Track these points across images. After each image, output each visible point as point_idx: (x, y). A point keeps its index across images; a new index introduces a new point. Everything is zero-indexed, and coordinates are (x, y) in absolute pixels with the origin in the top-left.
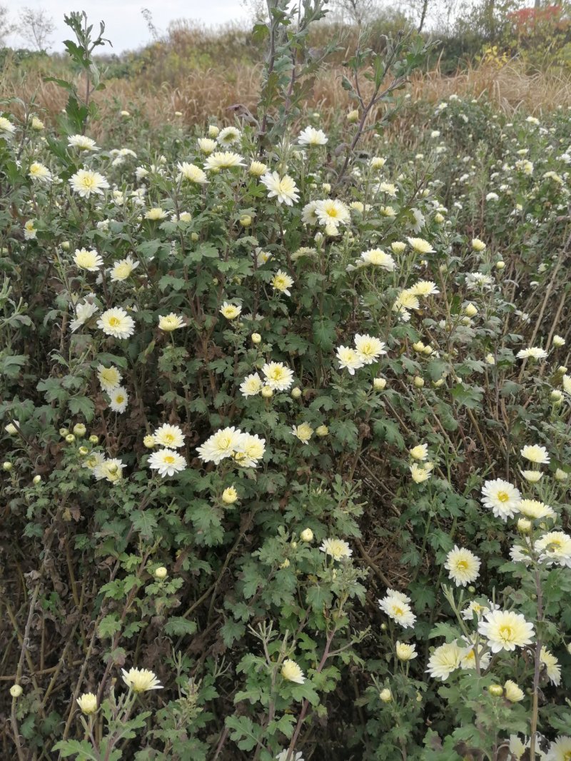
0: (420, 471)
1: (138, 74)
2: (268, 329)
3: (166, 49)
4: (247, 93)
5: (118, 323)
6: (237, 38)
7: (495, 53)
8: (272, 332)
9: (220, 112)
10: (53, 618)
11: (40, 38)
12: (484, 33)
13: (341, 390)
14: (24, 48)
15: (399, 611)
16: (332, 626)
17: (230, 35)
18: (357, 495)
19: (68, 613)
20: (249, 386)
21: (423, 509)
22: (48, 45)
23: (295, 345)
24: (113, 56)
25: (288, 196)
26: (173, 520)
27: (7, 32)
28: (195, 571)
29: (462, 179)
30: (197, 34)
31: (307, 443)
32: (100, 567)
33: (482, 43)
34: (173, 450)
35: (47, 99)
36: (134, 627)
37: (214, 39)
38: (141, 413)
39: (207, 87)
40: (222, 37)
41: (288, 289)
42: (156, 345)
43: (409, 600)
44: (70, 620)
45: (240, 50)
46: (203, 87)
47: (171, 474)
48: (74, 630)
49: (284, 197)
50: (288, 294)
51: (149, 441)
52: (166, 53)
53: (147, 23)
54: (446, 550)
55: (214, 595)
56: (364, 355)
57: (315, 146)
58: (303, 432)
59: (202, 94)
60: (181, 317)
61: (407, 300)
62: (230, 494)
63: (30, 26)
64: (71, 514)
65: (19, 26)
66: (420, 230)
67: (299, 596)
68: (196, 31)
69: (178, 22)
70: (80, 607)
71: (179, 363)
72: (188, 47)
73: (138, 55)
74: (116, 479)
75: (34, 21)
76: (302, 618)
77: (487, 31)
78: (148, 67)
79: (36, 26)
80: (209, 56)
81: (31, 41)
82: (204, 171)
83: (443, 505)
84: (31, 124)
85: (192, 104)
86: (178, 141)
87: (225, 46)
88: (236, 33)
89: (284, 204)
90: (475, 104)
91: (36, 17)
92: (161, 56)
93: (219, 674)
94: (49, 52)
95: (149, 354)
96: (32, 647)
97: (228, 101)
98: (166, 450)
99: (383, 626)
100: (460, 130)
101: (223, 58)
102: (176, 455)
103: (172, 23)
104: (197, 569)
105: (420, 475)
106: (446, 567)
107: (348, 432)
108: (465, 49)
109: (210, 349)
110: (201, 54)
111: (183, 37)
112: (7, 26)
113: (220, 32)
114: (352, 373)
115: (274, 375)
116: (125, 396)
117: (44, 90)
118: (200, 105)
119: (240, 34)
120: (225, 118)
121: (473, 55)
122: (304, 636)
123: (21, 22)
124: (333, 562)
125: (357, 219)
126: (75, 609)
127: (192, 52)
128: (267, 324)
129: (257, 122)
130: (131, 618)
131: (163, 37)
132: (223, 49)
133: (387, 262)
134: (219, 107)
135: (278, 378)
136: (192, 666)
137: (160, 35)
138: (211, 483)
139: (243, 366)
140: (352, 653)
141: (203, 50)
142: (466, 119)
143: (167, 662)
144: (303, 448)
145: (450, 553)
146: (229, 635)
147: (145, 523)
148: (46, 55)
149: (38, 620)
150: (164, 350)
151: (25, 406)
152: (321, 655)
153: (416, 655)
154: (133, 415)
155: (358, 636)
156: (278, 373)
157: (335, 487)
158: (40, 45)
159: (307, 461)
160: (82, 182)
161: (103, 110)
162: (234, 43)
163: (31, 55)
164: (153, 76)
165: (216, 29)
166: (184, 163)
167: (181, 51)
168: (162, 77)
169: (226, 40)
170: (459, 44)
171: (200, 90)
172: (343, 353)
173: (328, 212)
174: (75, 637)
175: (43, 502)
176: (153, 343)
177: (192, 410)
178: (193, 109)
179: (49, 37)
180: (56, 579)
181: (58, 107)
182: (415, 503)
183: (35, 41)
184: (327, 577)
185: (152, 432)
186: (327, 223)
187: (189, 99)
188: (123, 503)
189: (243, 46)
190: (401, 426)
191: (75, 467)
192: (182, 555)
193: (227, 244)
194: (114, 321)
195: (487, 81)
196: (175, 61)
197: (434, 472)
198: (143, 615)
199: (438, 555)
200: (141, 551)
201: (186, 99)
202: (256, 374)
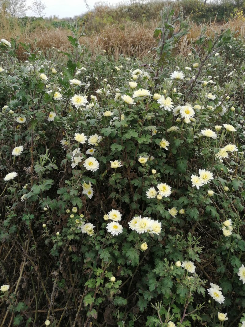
0: (227, 231)
1: (81, 26)
2: (157, 164)
3: (93, 15)
4: (129, 35)
5: (92, 165)
6: (124, 9)
7: (242, 14)
8: (158, 165)
9: (118, 44)
10: (62, 291)
11: (40, 11)
12: (234, 3)
13: (193, 196)
14: (34, 16)
15: (217, 295)
16: (187, 302)
17: (121, 8)
18: (199, 243)
19: (69, 288)
20: (151, 193)
21: (228, 248)
22: (43, 15)
23: (168, 170)
24: (71, 18)
25: (169, 107)
26: (117, 253)
27: (26, 9)
28: (126, 275)
29: (229, 75)
30: (107, 8)
31: (175, 217)
32: (84, 272)
33: (234, 8)
34: (117, 222)
35: (44, 39)
36: (100, 300)
37: (114, 9)
38: (99, 199)
39: (112, 33)
40: (117, 9)
41: (167, 147)
42: (107, 173)
43: (221, 289)
44: (69, 291)
45: (125, 14)
46: (110, 33)
47: (117, 234)
48: (71, 295)
49: (167, 107)
50: (167, 149)
51: (106, 217)
52: (93, 17)
53: (85, 4)
54: (238, 267)
55: (131, 281)
56: (204, 180)
57: (178, 79)
58: (173, 212)
59: (110, 35)
60: (120, 162)
61: (222, 153)
62: (144, 246)
63: (36, 7)
64: (72, 249)
65: (31, 7)
66: (224, 114)
67: (174, 290)
68: (106, 6)
69: (98, 3)
70: (73, 285)
71: (118, 181)
72: (102, 13)
73: (81, 18)
74: (91, 234)
75: (38, 4)
76: (174, 298)
77: (236, 2)
78: (86, 23)
79: (38, 6)
80: (112, 17)
81: (36, 13)
82: (133, 98)
83: (237, 245)
84: (51, 71)
85: (106, 40)
86: (104, 63)
87: (118, 13)
88: (123, 7)
89: (167, 111)
90: (235, 40)
91: (38, 2)
92: (91, 18)
93: (135, 320)
94: (44, 17)
95: (105, 176)
96: (54, 304)
97: (121, 38)
98: (114, 222)
99: (209, 301)
100: (228, 52)
101: (117, 18)
102: (118, 224)
103: (96, 3)
104: (126, 274)
105: (227, 233)
106: (238, 275)
107: (195, 214)
108: (226, 10)
109: (131, 174)
110: (108, 16)
111: (100, 9)
112: (26, 7)
113: (116, 6)
114: (198, 188)
115: (163, 189)
116: (92, 191)
117: (43, 36)
118: (109, 41)
119: (125, 7)
120: (120, 46)
121: (229, 13)
122: (174, 306)
123: (32, 5)
124: (187, 273)
125: (198, 114)
126: (71, 286)
127: (105, 16)
128: (156, 162)
129: (154, 71)
130: (98, 296)
131: (92, 10)
132: (118, 14)
133: (214, 136)
134: (117, 41)
135: (165, 190)
136: (124, 316)
137: (90, 9)
138: (134, 238)
139: (147, 183)
140: (196, 315)
141: (109, 15)
142: (231, 47)
143: (113, 315)
144: (173, 219)
145: (240, 268)
146: (142, 306)
147: (105, 256)
148: (43, 19)
149: (57, 292)
150: (112, 175)
151: (53, 202)
152: (182, 315)
153: (227, 319)
154: (95, 200)
155: (199, 306)
156: (164, 188)
157: (189, 239)
158: (40, 14)
159: (174, 224)
160: (76, 100)
161: (68, 44)
162: (123, 11)
163: (37, 19)
164: (88, 27)
165: (115, 5)
166: (124, 95)
167: (100, 16)
168: (92, 27)
169: (119, 10)
170: (223, 8)
171: (109, 34)
172: (194, 178)
173: (186, 112)
174: (71, 297)
175: (60, 244)
176: (106, 171)
177: (123, 201)
178: (106, 42)
179: (44, 11)
180: (64, 274)
181: (49, 43)
182: (224, 245)
183: (38, 13)
184: (187, 283)
185: (107, 213)
186: (185, 117)
187: (104, 38)
188: (95, 246)
189: (126, 12)
190: (217, 208)
191: (74, 229)
192: (120, 268)
193: (141, 129)
194: (91, 163)
195: (238, 27)
196: (97, 20)
197: (234, 231)
198: (103, 295)
199: (234, 269)
200: (103, 267)
201: (103, 38)
202: (154, 187)
